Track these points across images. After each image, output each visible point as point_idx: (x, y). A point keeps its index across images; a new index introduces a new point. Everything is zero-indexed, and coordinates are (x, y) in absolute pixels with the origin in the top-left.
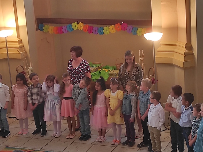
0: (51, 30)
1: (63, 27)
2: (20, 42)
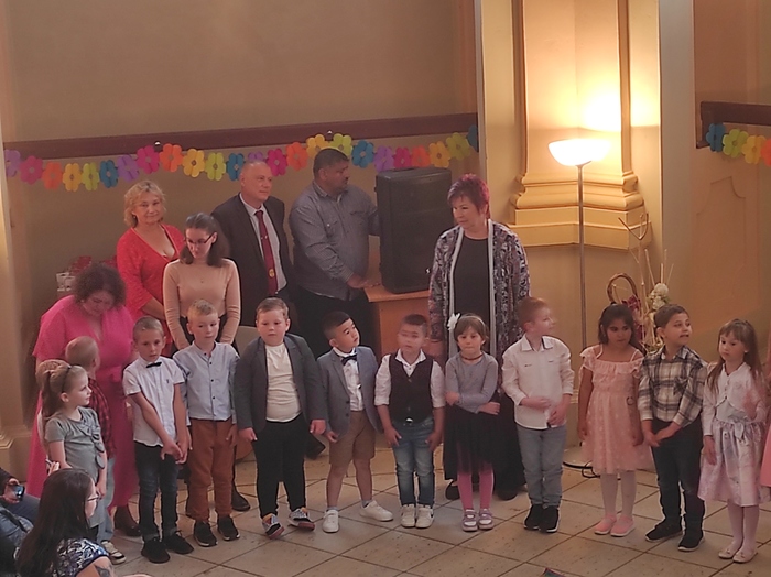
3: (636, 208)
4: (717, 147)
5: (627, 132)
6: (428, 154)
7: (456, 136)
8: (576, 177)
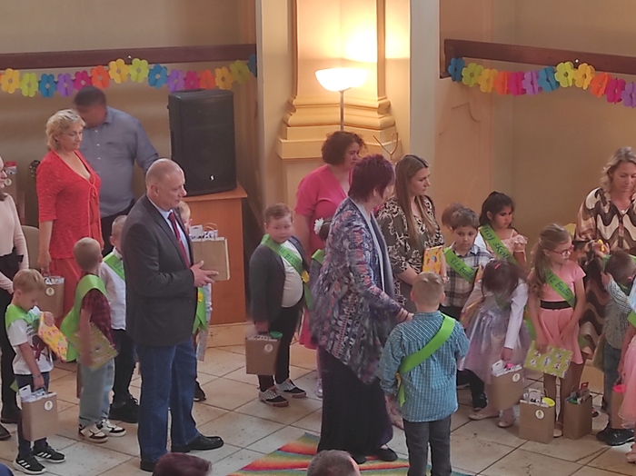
0: (488, 80)
1: (527, 76)
2: (385, 109)
3: (388, 128)
4: (457, 77)
5: (382, 64)
6: (214, 76)
7: (238, 62)
8: (339, 100)
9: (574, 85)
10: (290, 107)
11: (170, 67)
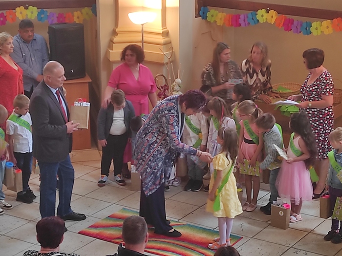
0: (221, 19)
1: (242, 17)
2: (166, 34)
3: (168, 44)
4: (205, 17)
5: (164, 10)
6: (73, 16)
7: (86, 9)
8: (141, 29)
9: (266, 22)
10: (115, 33)
11: (49, 11)
